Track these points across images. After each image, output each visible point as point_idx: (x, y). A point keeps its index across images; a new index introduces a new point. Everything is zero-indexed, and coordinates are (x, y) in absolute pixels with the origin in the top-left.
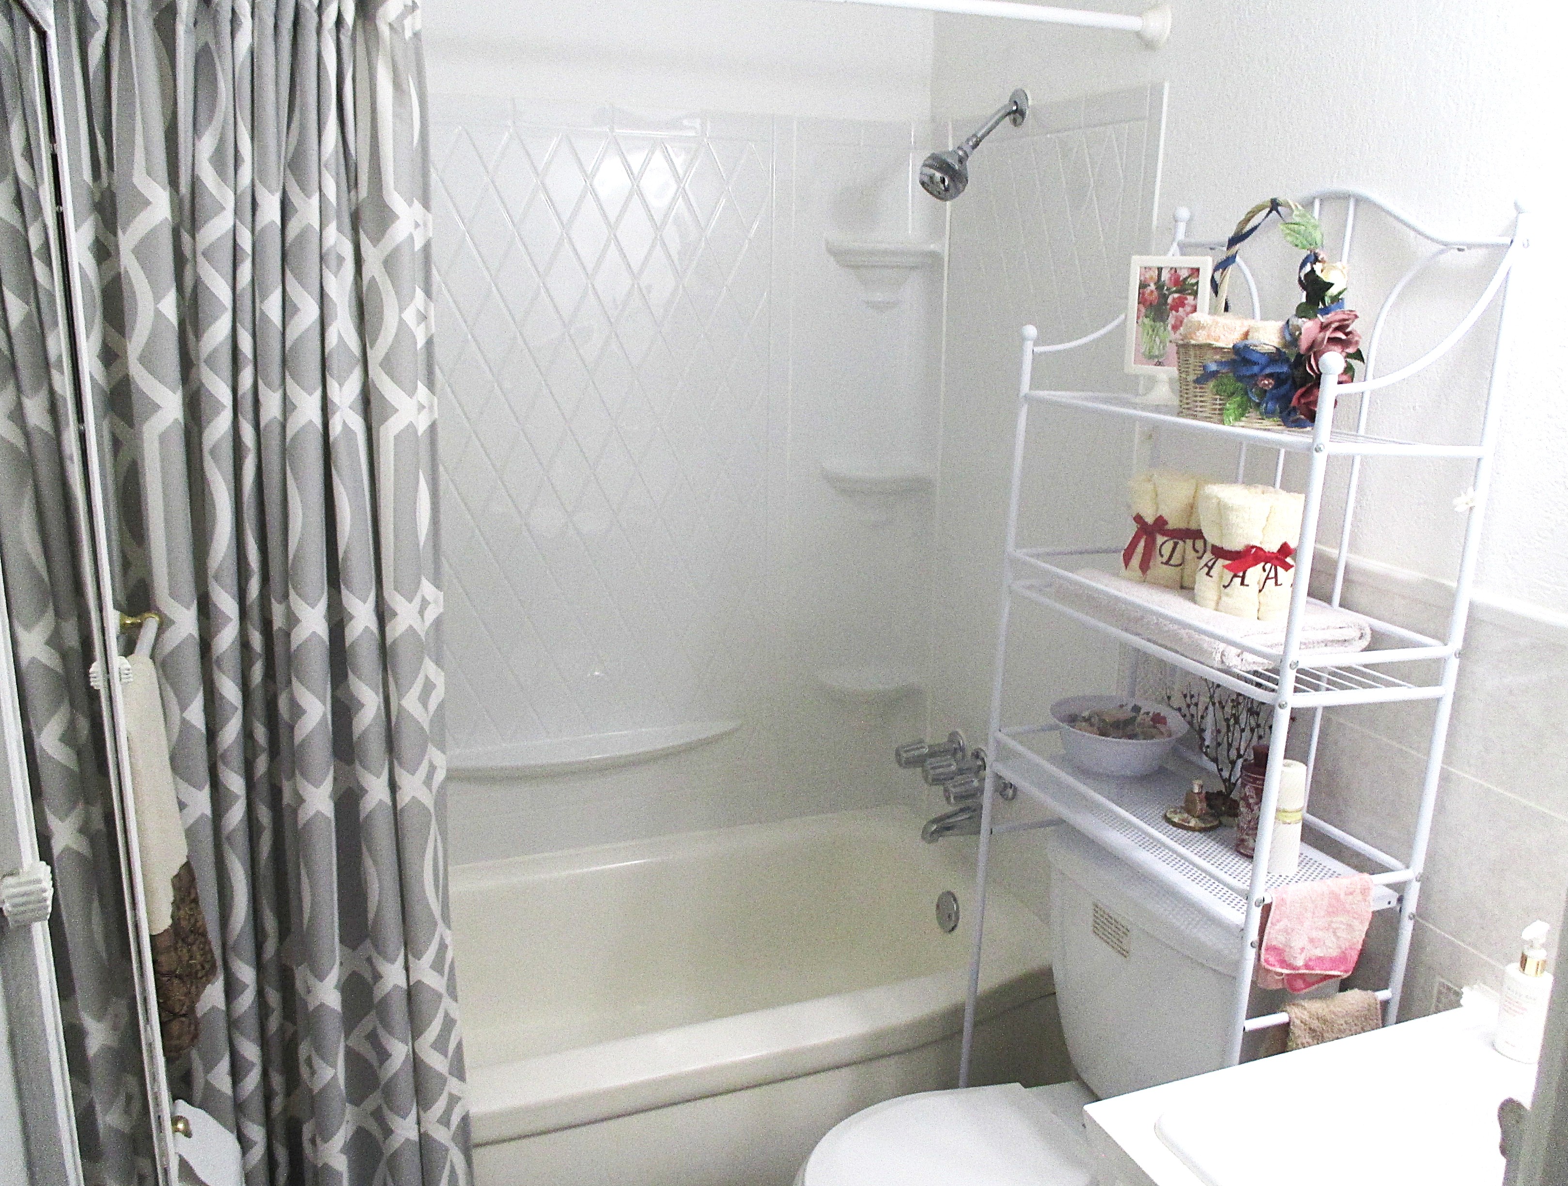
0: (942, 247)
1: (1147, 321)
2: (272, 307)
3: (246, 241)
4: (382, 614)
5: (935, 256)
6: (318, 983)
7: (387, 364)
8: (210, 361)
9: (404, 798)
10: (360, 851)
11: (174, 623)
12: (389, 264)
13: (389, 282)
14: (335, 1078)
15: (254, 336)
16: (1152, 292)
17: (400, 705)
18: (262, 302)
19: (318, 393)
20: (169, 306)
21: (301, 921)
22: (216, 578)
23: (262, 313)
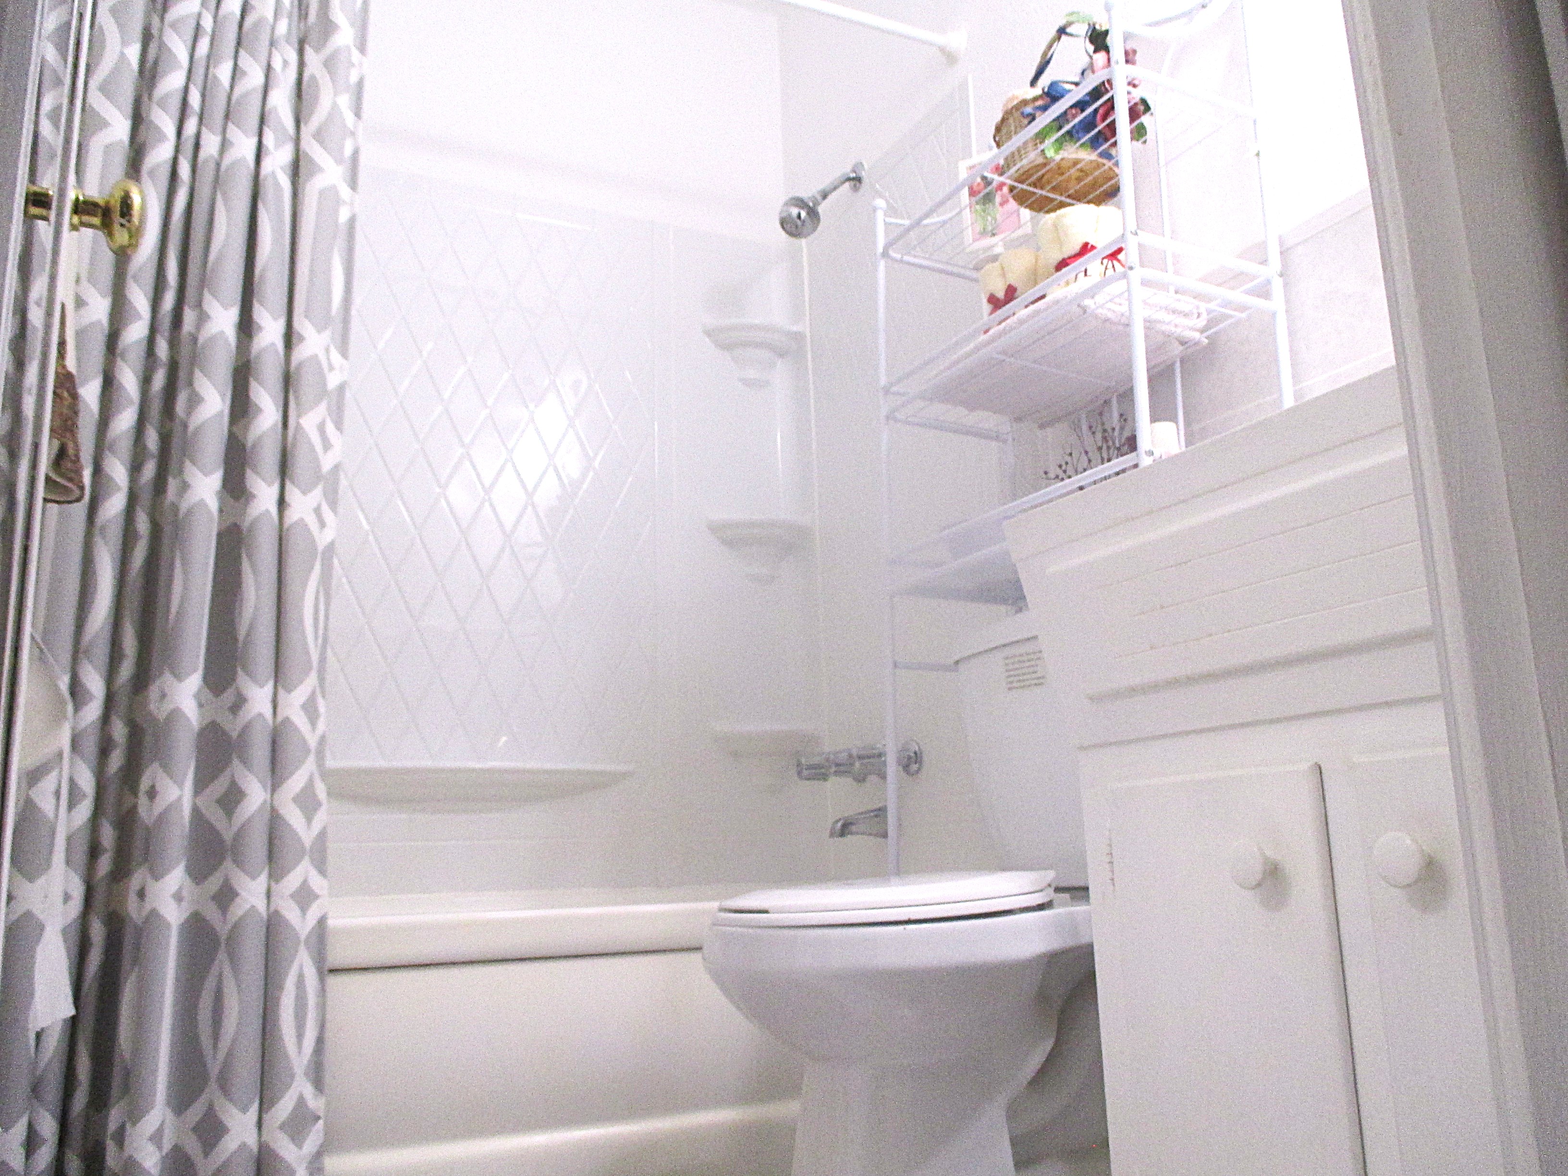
0: (803, 327)
1: (978, 207)
2: (223, 72)
3: (207, 23)
4: (290, 338)
5: (798, 337)
6: (175, 682)
7: (318, 136)
8: (162, 104)
9: (293, 515)
10: (239, 556)
11: (87, 304)
12: (329, 64)
13: (328, 78)
14: (180, 798)
15: (203, 96)
16: (979, 184)
17: (298, 423)
18: (214, 67)
19: (254, 141)
20: (133, 52)
21: (167, 619)
22: (134, 277)
23: (215, 77)
